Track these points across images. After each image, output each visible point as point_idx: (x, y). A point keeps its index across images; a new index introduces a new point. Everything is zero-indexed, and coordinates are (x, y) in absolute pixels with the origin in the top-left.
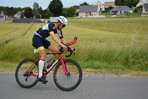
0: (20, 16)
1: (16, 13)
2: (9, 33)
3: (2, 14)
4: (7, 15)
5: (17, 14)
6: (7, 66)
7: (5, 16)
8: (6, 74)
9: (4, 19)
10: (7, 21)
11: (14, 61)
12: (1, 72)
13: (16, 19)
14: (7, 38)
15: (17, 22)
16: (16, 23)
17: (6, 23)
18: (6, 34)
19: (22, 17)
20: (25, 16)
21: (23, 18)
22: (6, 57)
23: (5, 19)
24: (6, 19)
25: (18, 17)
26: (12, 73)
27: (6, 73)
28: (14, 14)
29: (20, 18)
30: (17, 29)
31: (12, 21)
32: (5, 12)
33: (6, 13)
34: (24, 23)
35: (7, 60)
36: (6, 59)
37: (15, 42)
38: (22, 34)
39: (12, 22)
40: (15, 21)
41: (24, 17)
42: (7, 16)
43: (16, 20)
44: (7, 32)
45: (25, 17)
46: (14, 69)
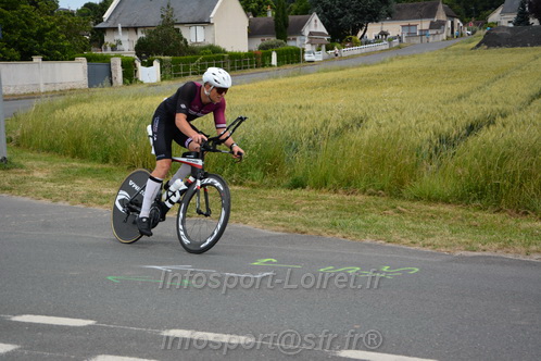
0: (513, 17)
1: (496, 7)
2: (471, 92)
3: (441, 16)
4: (458, 15)
5: (499, 10)
6: (484, 228)
7: (452, 23)
8: (488, 260)
9: (444, 37)
10: (458, 44)
11: (509, 208)
12: (466, 250)
13: (498, 33)
14: (472, 112)
15: (500, 45)
16: (493, 50)
17: (455, 50)
18: (460, 97)
19: (522, 20)
20: (535, 17)
21: (528, 24)
22: (477, 190)
23: (449, 34)
24: (452, 32)
25: (504, 23)
26: (510, 256)
27: (486, 254)
28: (486, 9)
29: (511, 25)
30: (501, 74)
31: (477, 43)
32: (451, 6)
33: (456, 7)
34: (532, 46)
35: (478, 203)
36: (475, 199)
37: (508, 127)
38: (528, 92)
39: (478, 46)
40: (493, 40)
41: (531, 21)
42: (457, 21)
43: (498, 37)
44: (462, 88)
45: (534, 22)
46: (515, 240)
